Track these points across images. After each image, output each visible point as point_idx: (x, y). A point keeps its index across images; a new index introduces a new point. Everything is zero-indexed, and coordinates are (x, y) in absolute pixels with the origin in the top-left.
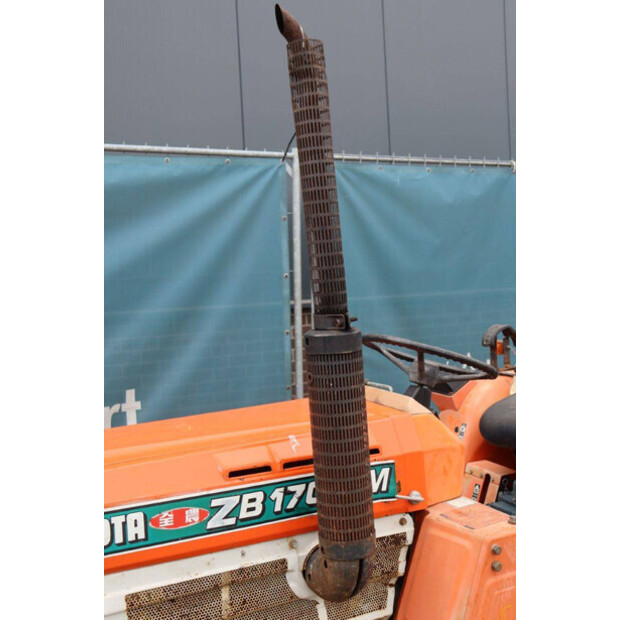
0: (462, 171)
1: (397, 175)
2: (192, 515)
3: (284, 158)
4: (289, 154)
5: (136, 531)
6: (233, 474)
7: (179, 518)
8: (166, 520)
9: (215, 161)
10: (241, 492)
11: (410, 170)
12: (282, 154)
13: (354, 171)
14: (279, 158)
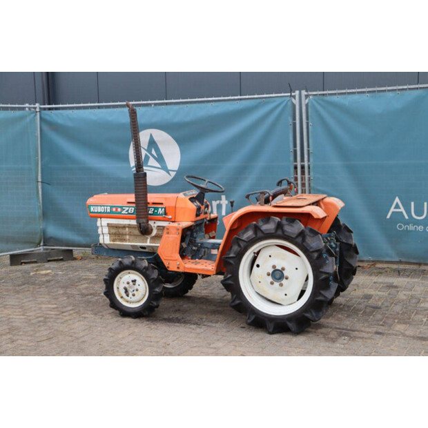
0: (391, 94)
1: (345, 101)
2: (119, 210)
3: (291, 96)
4: (293, 94)
5: (109, 210)
6: (129, 203)
7: (117, 210)
8: (114, 209)
9: (259, 101)
10: (129, 207)
11: (356, 97)
12: (289, 94)
13: (323, 100)
14: (288, 96)
